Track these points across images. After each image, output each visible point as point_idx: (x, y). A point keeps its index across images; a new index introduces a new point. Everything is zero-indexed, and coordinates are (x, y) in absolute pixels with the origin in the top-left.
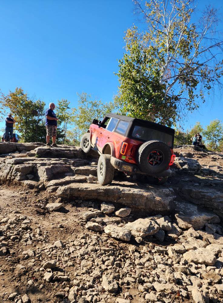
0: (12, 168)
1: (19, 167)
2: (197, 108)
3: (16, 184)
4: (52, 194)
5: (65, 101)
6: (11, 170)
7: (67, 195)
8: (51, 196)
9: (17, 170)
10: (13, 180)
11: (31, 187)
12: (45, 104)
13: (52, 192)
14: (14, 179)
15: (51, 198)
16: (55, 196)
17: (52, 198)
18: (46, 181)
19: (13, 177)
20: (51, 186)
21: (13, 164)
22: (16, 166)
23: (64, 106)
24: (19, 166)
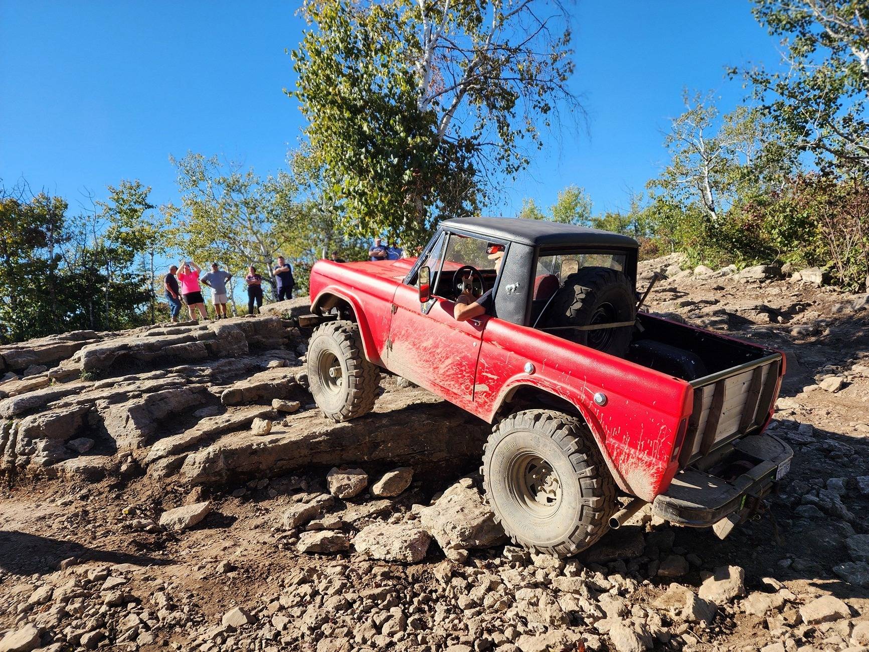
0: (11, 431)
1: (36, 424)
2: (525, 165)
3: (37, 477)
4: (168, 480)
5: (134, 184)
6: (11, 438)
7: (219, 473)
8: (169, 489)
9: (32, 434)
10: (23, 466)
11: (93, 475)
12: (66, 206)
13: (167, 475)
14: (28, 462)
15: (167, 493)
16: (180, 486)
17: (172, 492)
18: (139, 447)
19: (21, 459)
20: (160, 457)
21: (10, 418)
22: (27, 422)
23: (132, 203)
24: (35, 420)
